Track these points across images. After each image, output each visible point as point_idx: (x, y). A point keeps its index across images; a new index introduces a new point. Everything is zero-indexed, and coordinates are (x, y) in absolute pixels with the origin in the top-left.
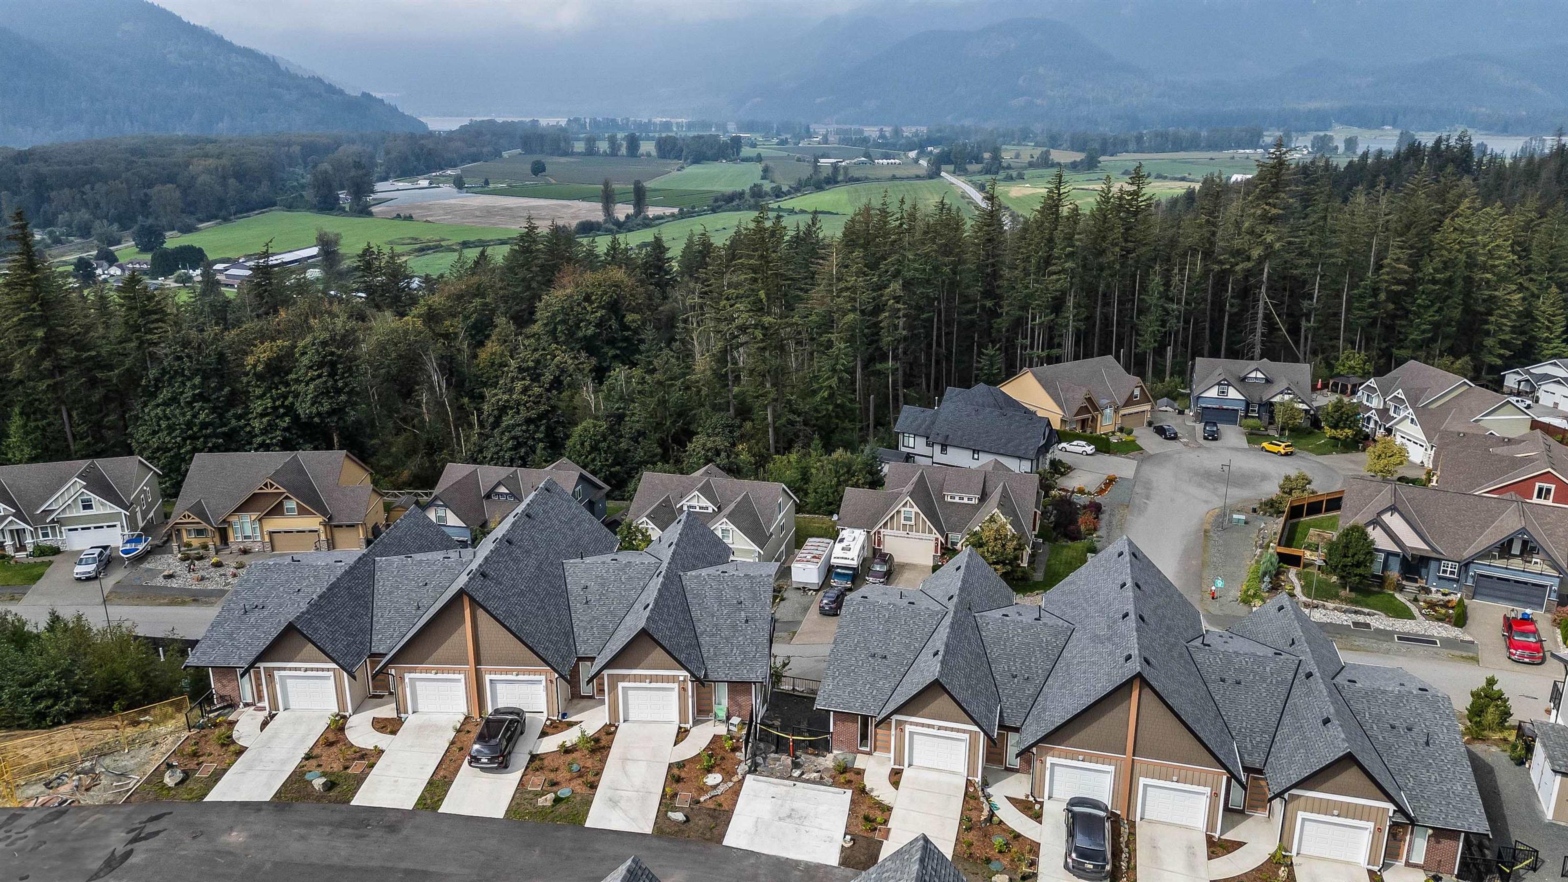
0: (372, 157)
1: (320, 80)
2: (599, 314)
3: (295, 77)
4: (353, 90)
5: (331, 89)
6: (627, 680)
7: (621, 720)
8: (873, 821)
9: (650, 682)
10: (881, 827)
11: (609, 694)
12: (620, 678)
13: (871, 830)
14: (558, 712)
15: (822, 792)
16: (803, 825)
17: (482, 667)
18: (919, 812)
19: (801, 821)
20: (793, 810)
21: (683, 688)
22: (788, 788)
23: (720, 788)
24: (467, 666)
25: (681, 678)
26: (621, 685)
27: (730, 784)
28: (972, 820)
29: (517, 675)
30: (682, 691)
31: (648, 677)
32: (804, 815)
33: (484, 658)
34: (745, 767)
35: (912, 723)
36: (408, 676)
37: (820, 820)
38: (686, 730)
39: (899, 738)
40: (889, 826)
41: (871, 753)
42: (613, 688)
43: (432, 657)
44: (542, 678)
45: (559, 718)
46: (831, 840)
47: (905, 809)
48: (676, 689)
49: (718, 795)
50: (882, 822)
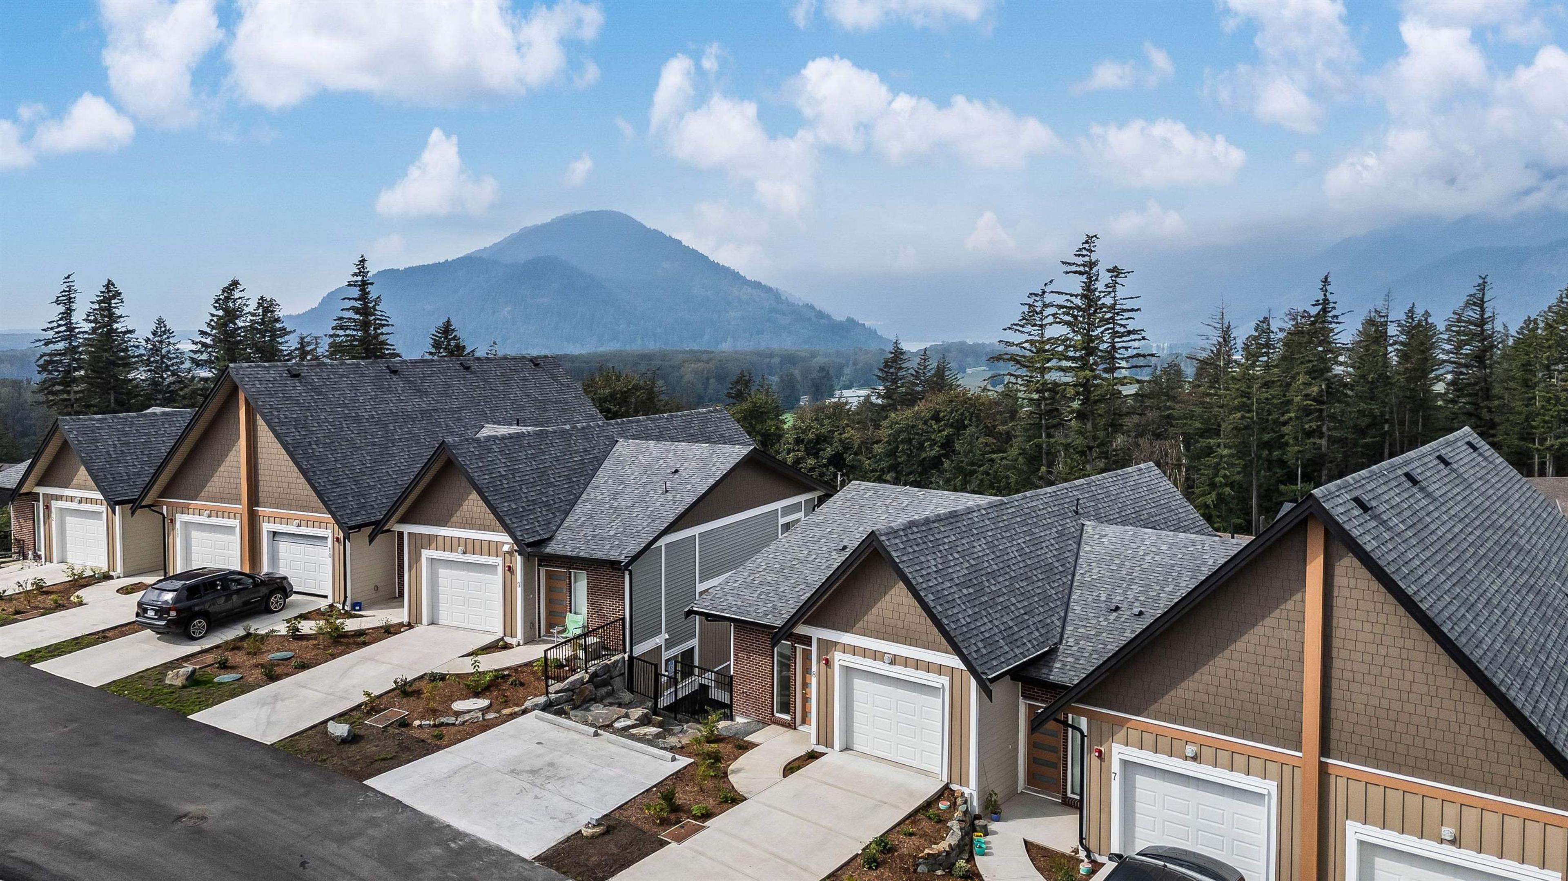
0: (841, 367)
1: (812, 307)
2: (945, 433)
3: (790, 305)
4: (840, 315)
5: (820, 315)
6: (434, 545)
7: (425, 621)
8: (685, 812)
9: (465, 553)
10: (689, 822)
11: (410, 570)
12: (425, 541)
13: (665, 823)
14: (346, 597)
15: (633, 753)
16: (542, 787)
17: (259, 509)
18: (793, 815)
19: (547, 781)
20: (551, 764)
21: (509, 567)
22: (582, 736)
23: (467, 717)
24: (241, 507)
25: (506, 548)
26: (426, 554)
27: (491, 716)
28: (896, 851)
29: (299, 526)
30: (508, 574)
31: (462, 542)
32: (562, 775)
33: (263, 495)
34: (542, 699)
35: (845, 648)
36: (180, 518)
37: (583, 787)
38: (507, 647)
39: (823, 680)
40: (706, 824)
41: (795, 726)
42: (416, 559)
43: (206, 489)
44: (328, 533)
45: (346, 608)
46: (569, 818)
47: (769, 806)
48: (500, 569)
49: (454, 724)
50: (699, 814)
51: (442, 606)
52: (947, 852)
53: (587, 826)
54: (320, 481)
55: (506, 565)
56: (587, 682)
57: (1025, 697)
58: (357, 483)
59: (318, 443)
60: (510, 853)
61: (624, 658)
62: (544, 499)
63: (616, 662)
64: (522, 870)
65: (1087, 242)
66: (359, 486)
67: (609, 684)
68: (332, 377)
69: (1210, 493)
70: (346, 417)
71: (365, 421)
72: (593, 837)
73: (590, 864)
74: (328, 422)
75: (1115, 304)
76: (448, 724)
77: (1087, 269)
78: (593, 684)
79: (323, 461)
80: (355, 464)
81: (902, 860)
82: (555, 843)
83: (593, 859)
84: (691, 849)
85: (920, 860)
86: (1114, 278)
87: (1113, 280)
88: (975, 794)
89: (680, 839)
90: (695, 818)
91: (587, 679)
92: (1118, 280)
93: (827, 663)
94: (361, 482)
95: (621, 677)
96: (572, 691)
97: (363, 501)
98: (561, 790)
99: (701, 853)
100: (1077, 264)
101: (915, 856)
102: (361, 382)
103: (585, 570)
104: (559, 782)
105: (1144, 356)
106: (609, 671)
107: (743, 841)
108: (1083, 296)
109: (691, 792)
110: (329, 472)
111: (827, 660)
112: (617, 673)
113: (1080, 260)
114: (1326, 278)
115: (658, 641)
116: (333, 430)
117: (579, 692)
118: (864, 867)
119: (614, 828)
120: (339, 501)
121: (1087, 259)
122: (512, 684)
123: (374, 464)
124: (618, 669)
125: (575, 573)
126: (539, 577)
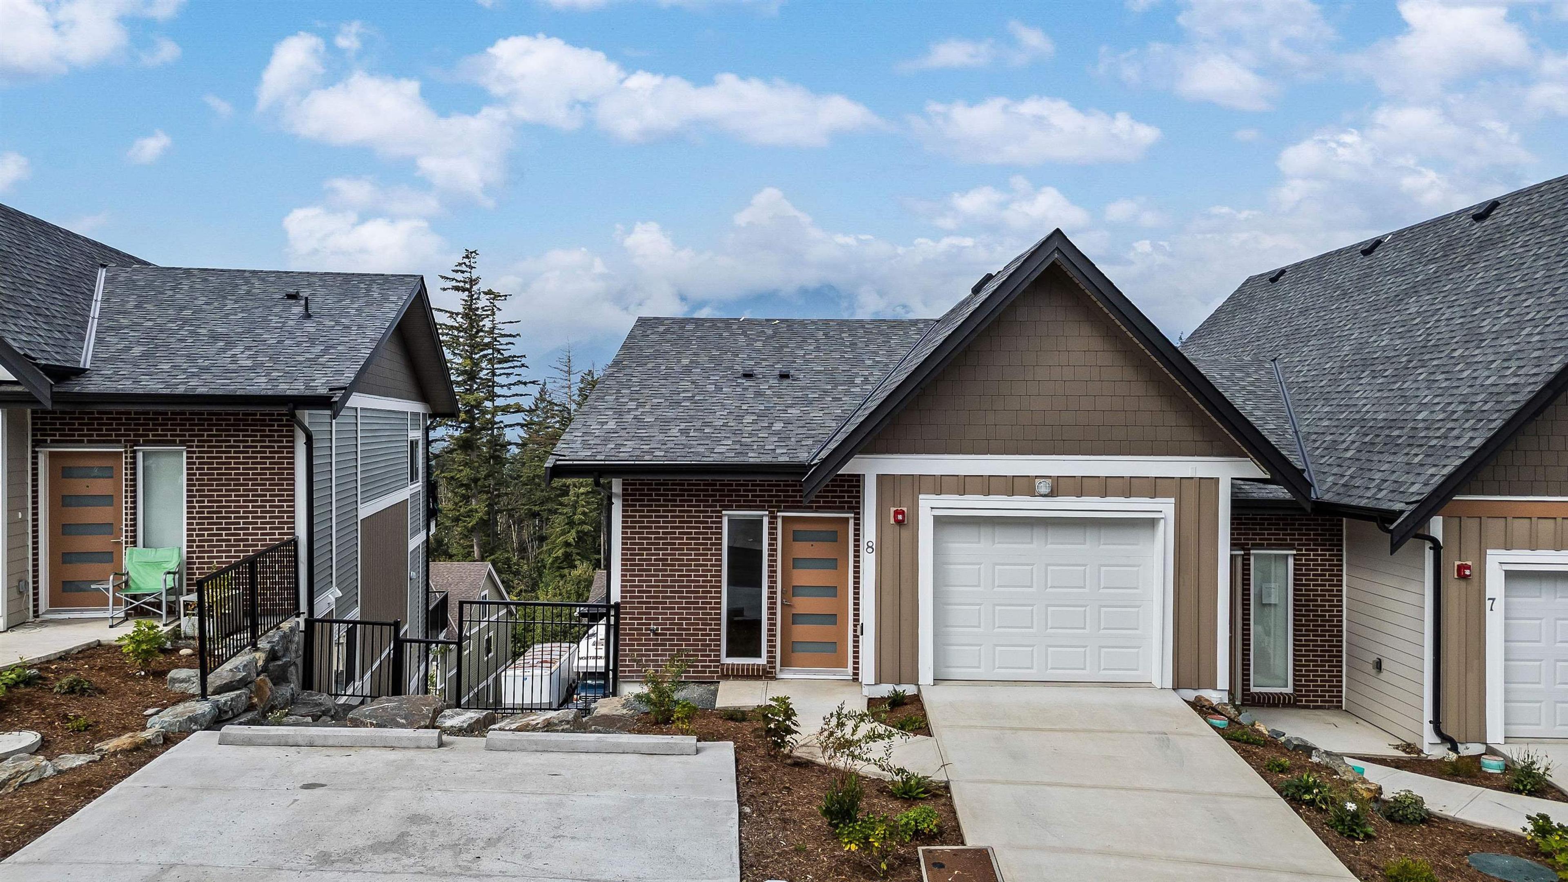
15: (584, 756)
22: (408, 753)
27: (74, 761)
35: (942, 484)
39: (890, 555)
41: (776, 672)
47: (1010, 783)
56: (262, 670)
61: (298, 625)
63: (292, 634)
65: (467, 257)
69: (569, 532)
75: (494, 328)
77: (467, 286)
86: (491, 301)
87: (491, 303)
91: (261, 663)
92: (496, 303)
93: (901, 519)
95: (296, 665)
96: (247, 685)
100: (456, 280)
103: (182, 443)
105: (525, 384)
108: (465, 316)
111: (901, 514)
113: (459, 276)
115: (331, 598)
117: (256, 691)
121: (467, 275)
124: (294, 646)
125: (145, 455)
126: (35, 470)
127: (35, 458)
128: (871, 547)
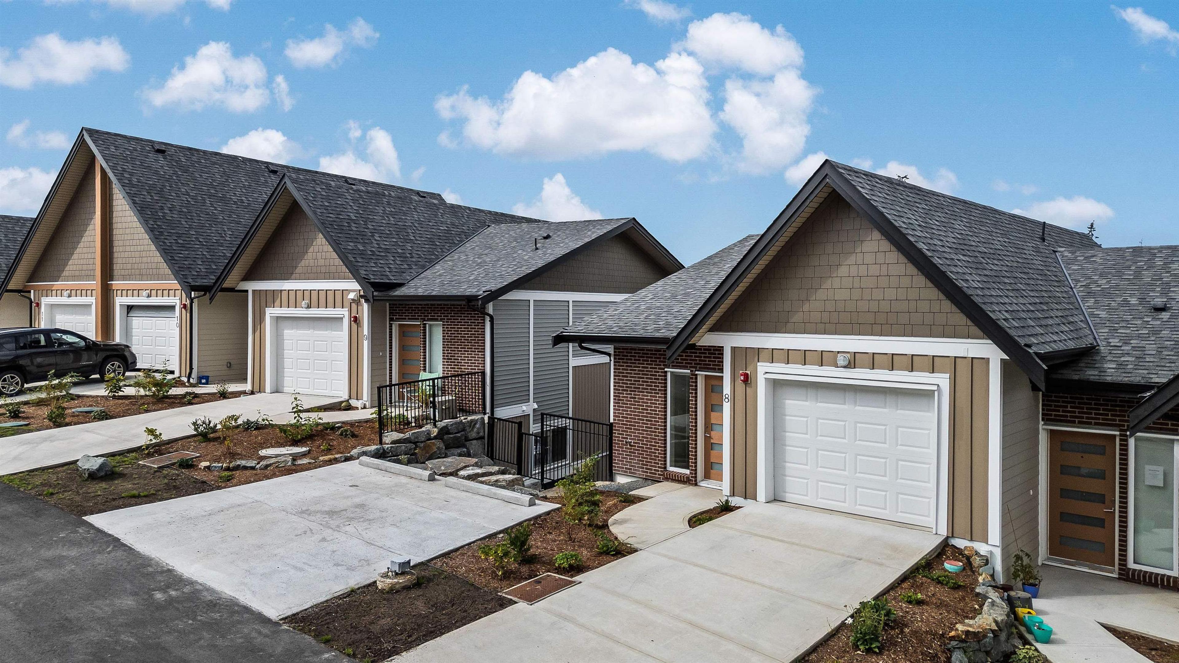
6: (278, 302)
7: (268, 389)
8: (544, 563)
9: (309, 307)
10: (548, 576)
11: (254, 332)
12: (270, 299)
13: (509, 576)
14: (191, 368)
15: (478, 497)
16: (337, 529)
17: (113, 282)
18: (715, 571)
19: (348, 523)
20: (362, 506)
21: (355, 318)
22: (413, 481)
23: (272, 461)
24: (95, 282)
25: (352, 296)
26: (270, 312)
27: (305, 461)
28: (906, 626)
29: (149, 296)
30: (354, 326)
31: (307, 294)
32: (371, 517)
33: (118, 268)
34: (373, 448)
35: (773, 355)
36: (45, 301)
37: (396, 530)
38: (349, 408)
39: (740, 405)
40: (577, 578)
41: (696, 481)
42: (260, 319)
43: (67, 268)
44: (175, 301)
45: (191, 380)
46: (362, 566)
47: (675, 559)
48: (346, 321)
49: (253, 468)
50: (566, 565)
51: (287, 372)
52: (993, 631)
53: (385, 576)
54: (166, 241)
55: (352, 315)
56: (435, 438)
57: (1047, 419)
58: (210, 250)
59: (172, 209)
60: (247, 609)
61: (483, 419)
62: (400, 251)
63: (473, 423)
64: (254, 634)
66: (212, 254)
67: (464, 446)
68: (203, 161)
70: (211, 196)
71: (233, 203)
72: (392, 591)
73: (375, 629)
74: (189, 195)
76: (245, 468)
78: (444, 442)
79: (174, 225)
80: (213, 235)
81: (921, 641)
82: (329, 597)
83: (383, 622)
84: (549, 611)
85: (954, 643)
88: (998, 553)
89: (531, 598)
90: (560, 570)
91: (435, 434)
93: (746, 379)
94: (216, 251)
95: (479, 441)
96: (415, 443)
97: (214, 267)
98: (364, 533)
99: (566, 618)
101: (943, 635)
102: (235, 172)
103: (441, 320)
104: (365, 524)
106: (464, 430)
107: (638, 602)
109: (555, 541)
110: (179, 236)
111: (746, 376)
112: (473, 435)
114: (1092, 225)
115: (524, 408)
116: (193, 203)
117: (425, 447)
118: (857, 648)
119: (429, 580)
120: (186, 262)
122: (341, 434)
123: (234, 239)
124: (475, 430)
125: (430, 326)
126: (391, 332)
127: (391, 326)
128: (728, 398)
